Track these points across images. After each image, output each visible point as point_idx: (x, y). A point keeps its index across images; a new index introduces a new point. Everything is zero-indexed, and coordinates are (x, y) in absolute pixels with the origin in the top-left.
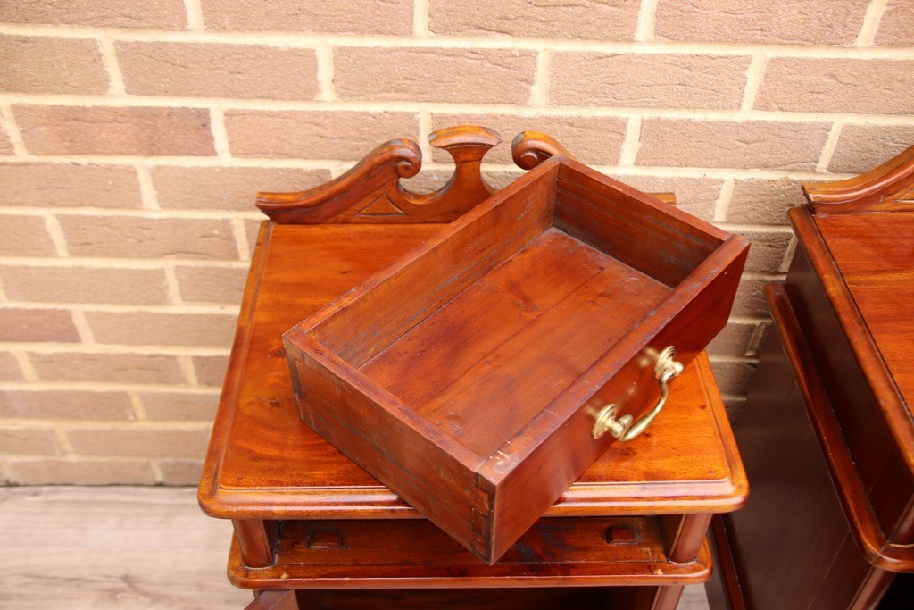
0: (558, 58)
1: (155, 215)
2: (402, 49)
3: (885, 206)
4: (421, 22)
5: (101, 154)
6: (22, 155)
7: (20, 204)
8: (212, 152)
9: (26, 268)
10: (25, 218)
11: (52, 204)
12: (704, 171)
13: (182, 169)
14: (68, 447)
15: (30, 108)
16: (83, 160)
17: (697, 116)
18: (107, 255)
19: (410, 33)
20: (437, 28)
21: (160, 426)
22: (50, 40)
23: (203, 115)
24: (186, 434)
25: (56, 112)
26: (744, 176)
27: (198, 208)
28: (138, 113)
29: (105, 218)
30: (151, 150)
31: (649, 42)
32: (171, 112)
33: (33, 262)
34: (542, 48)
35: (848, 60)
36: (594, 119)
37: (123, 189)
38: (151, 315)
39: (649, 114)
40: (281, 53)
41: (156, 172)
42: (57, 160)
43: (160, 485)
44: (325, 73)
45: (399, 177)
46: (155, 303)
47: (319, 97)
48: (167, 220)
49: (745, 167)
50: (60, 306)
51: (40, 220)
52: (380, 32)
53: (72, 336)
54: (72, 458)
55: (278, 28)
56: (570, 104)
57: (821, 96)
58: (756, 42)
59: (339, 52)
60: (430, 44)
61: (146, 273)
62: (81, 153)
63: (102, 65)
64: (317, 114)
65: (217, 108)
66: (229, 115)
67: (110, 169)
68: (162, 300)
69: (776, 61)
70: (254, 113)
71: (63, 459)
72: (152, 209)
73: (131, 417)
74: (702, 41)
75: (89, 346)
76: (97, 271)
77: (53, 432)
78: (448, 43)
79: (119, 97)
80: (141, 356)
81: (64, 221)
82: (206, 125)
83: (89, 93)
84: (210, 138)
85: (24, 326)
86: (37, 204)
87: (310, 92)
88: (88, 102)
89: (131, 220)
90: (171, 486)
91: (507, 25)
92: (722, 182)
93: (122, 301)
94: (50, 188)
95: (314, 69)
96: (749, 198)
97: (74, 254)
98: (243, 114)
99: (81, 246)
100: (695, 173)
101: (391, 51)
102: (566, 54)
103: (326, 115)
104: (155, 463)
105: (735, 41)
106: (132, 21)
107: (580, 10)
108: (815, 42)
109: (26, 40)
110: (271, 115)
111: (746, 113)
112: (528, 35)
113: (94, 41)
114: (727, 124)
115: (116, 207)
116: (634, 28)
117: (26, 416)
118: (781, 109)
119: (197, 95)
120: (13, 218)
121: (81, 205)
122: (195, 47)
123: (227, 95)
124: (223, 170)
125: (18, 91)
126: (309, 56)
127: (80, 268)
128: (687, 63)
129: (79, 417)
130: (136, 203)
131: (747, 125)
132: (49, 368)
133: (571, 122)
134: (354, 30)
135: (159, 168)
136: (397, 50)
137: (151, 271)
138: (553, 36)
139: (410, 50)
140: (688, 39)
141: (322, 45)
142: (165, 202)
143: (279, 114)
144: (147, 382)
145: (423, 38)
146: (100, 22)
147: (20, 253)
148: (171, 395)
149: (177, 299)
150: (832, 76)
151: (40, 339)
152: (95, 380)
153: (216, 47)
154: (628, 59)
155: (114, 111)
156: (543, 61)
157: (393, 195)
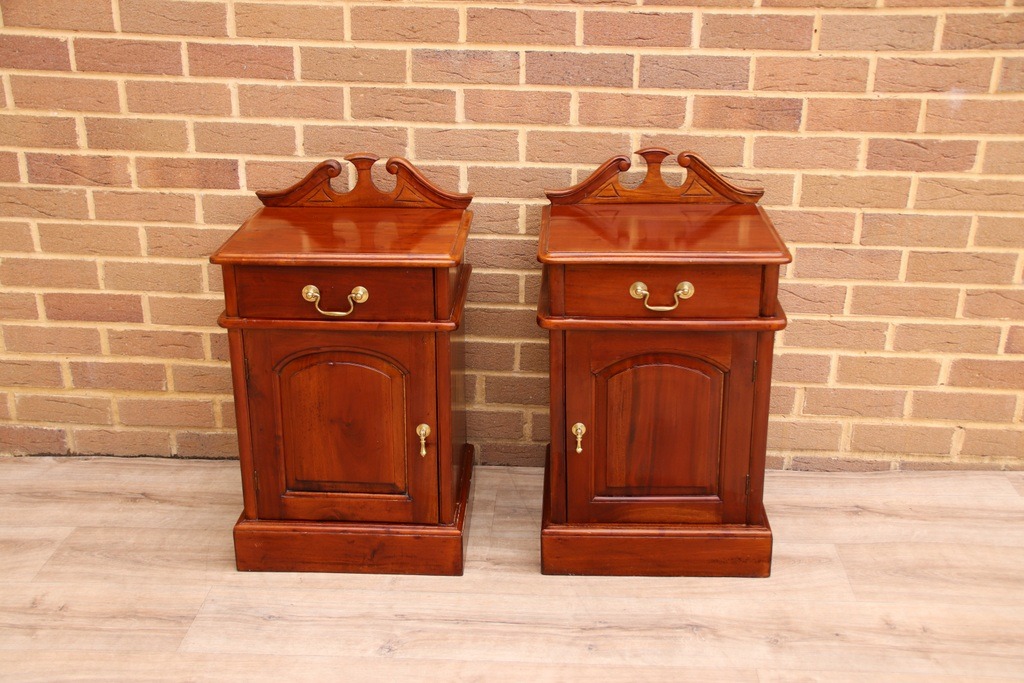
0: (418, 131)
1: (201, 228)
2: (339, 127)
3: (589, 200)
4: (347, 112)
5: (177, 187)
6: (135, 188)
7: (128, 219)
8: (237, 187)
9: (121, 263)
10: (128, 228)
11: (145, 219)
12: (507, 199)
13: (220, 197)
14: (116, 418)
15: (145, 159)
16: (166, 191)
17: (497, 165)
18: (169, 255)
19: (342, 118)
20: (356, 116)
21: (182, 397)
22: (162, 121)
23: (235, 163)
24: (197, 404)
25: (158, 161)
26: (531, 203)
27: (226, 223)
28: (200, 162)
29: (172, 229)
30: (204, 185)
31: (463, 123)
32: (218, 162)
33: (125, 260)
34: (411, 127)
35: (569, 133)
36: (441, 167)
37: (185, 210)
38: (189, 300)
39: (471, 164)
40: (277, 129)
41: (205, 198)
42: (153, 191)
43: (175, 457)
44: (299, 140)
45: (330, 178)
46: (193, 292)
47: (296, 153)
48: (207, 230)
49: (530, 197)
50: (135, 293)
51: (136, 230)
52: (327, 118)
53: (138, 318)
54: (118, 429)
55: (277, 115)
56: (427, 159)
57: (561, 153)
58: (518, 123)
59: (307, 128)
60: (353, 124)
61: (191, 268)
62: (166, 187)
63: (186, 135)
64: (294, 164)
65: (242, 159)
66: (248, 164)
67: (180, 196)
68: (197, 289)
69: (531, 133)
70: (262, 163)
71: (111, 429)
72: (200, 224)
73: (164, 389)
74: (491, 122)
75: (147, 326)
76: (162, 266)
77: (109, 401)
78: (362, 124)
79: (192, 154)
80: (179, 333)
81: (148, 230)
82: (235, 170)
83: (176, 150)
84: (237, 178)
85: (111, 308)
86: (135, 220)
87: (290, 151)
88: (175, 155)
89: (186, 230)
90: (182, 458)
91: (390, 114)
92: (518, 206)
93: (173, 290)
94: (146, 209)
95: (294, 137)
96: (536, 217)
97: (151, 254)
98: (255, 163)
99: (156, 250)
100: (502, 201)
101: (333, 128)
102: (422, 129)
103: (299, 164)
104: (173, 434)
105: (507, 122)
106: (205, 112)
107: (426, 106)
108: (549, 122)
109: (150, 121)
110: (271, 164)
111: (522, 164)
112: (402, 119)
113: (184, 122)
114: (513, 170)
115: (180, 222)
116: (454, 115)
117: (96, 388)
118: (541, 161)
119: (232, 152)
120: (121, 228)
121: (160, 220)
122: (234, 125)
123: (248, 153)
124: (242, 198)
125: (141, 149)
126: (291, 130)
127: (152, 263)
128: (485, 134)
129: (129, 389)
130: (191, 220)
131: (525, 170)
132: (119, 342)
133: (429, 169)
134: (314, 116)
135: (207, 196)
136: (336, 127)
137: (194, 266)
138: (413, 120)
139: (342, 127)
140: (483, 121)
141: (298, 125)
142: (208, 219)
143: (274, 164)
144: (178, 356)
145: (349, 121)
146: (188, 112)
147: (120, 253)
148: (193, 367)
149: (206, 290)
150: (564, 142)
151: (118, 320)
152: (146, 354)
153: (245, 125)
154: (455, 132)
155: (188, 161)
156: (410, 134)
157: (326, 189)
